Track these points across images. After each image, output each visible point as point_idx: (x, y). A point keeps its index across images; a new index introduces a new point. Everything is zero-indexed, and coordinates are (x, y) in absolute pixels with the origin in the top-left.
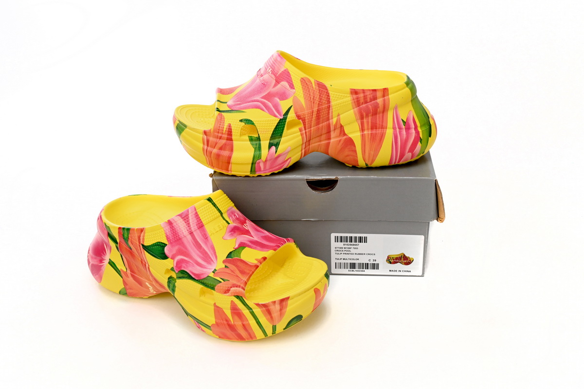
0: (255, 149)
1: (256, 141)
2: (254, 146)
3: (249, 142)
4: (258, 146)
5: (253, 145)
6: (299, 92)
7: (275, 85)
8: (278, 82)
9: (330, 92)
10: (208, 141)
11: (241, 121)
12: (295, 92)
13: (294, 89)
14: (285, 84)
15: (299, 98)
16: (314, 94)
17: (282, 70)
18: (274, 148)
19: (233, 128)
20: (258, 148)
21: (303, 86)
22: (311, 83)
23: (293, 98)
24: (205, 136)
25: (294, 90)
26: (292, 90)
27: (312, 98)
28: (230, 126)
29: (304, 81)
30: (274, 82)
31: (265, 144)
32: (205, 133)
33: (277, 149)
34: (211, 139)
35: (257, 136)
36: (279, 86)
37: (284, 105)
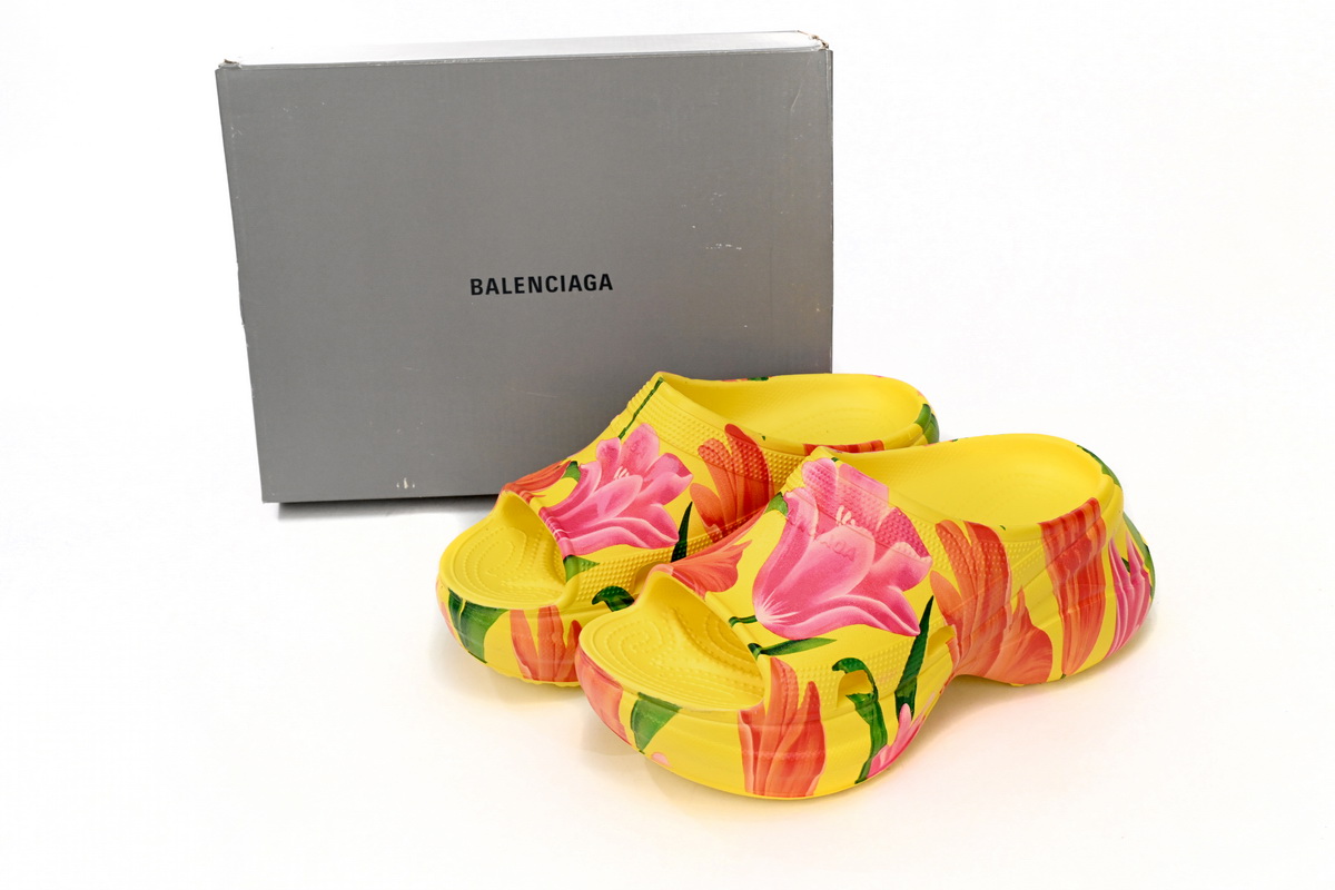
0: (872, 724)
1: (869, 707)
2: (869, 718)
3: (856, 713)
4: (875, 715)
5: (864, 716)
6: (940, 561)
7: (878, 556)
8: (882, 545)
9: (1006, 545)
10: (756, 736)
11: (836, 668)
12: (932, 563)
13: (927, 554)
14: (902, 546)
15: (942, 574)
16: (973, 558)
17: (885, 513)
18: (906, 707)
19: (820, 692)
20: (877, 721)
21: (945, 544)
22: (961, 532)
23: (931, 577)
24: (747, 728)
25: (928, 558)
26: (923, 559)
27: (971, 568)
28: (812, 688)
29: (946, 531)
30: (871, 546)
31: (888, 705)
32: (746, 717)
33: (912, 707)
34: (764, 729)
35: (869, 690)
36: (889, 554)
37: (916, 600)
